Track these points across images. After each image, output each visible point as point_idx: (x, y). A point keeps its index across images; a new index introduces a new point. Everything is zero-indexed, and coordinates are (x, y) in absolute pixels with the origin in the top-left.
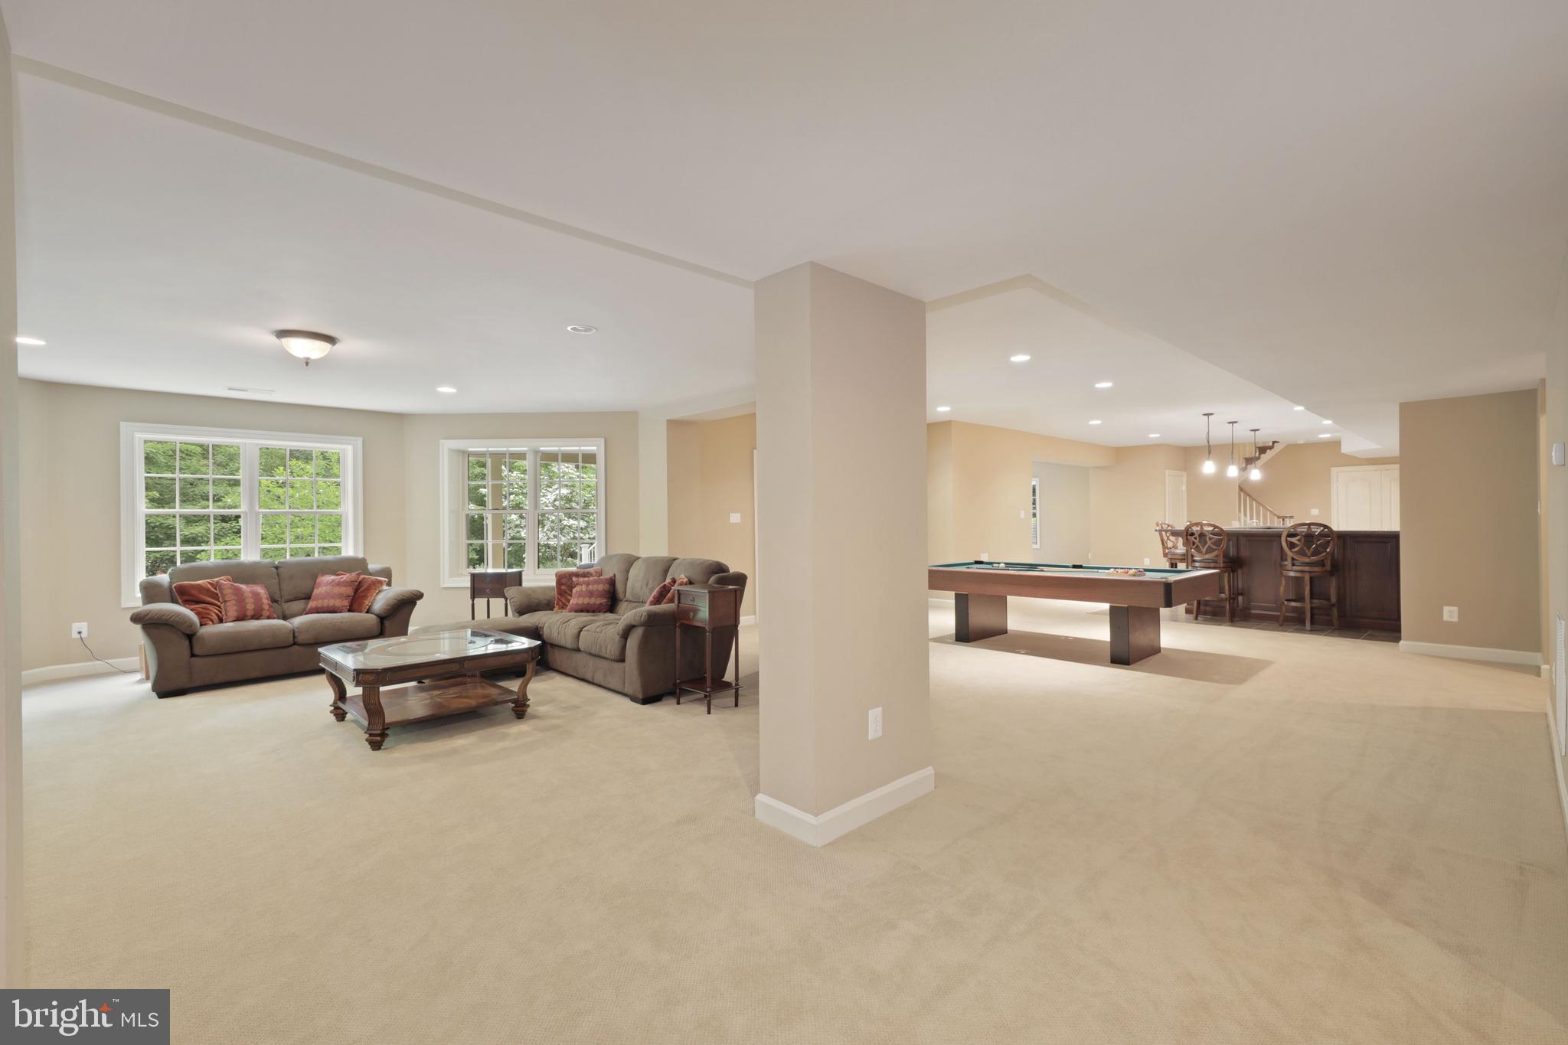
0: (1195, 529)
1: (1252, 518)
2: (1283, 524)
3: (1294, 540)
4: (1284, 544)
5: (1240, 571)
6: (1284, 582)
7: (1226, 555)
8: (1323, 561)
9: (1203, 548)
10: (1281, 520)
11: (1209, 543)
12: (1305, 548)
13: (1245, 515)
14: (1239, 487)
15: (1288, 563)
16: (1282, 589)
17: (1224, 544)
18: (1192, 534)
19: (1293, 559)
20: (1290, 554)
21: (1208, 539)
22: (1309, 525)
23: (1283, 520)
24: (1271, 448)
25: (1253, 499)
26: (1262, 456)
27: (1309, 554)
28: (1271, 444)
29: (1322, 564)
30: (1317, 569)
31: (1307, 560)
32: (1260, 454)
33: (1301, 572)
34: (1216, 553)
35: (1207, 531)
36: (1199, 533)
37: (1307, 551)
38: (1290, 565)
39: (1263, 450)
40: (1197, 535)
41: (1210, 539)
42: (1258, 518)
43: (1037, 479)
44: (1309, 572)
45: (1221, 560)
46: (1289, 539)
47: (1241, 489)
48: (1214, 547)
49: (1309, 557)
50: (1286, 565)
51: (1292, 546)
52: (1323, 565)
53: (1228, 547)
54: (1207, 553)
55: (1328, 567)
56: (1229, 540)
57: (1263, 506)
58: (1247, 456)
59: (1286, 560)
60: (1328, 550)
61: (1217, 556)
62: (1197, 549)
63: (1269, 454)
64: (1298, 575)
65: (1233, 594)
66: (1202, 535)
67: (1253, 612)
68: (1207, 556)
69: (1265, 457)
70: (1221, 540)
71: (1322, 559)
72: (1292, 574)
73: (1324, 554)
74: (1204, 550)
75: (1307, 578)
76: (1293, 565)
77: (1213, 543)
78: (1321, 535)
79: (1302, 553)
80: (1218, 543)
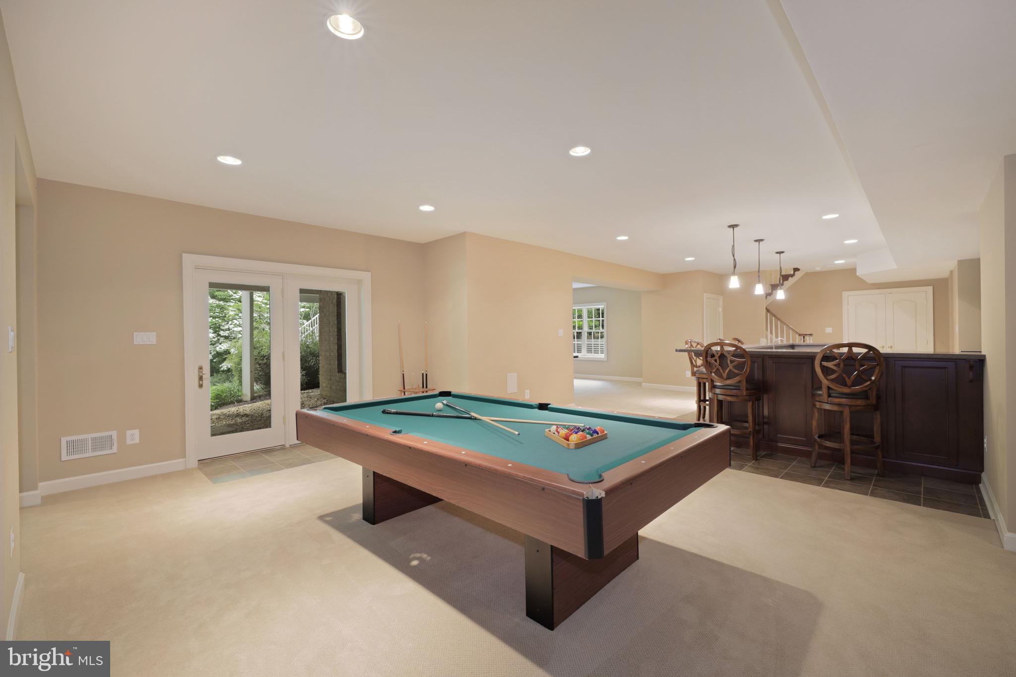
0: (714, 348)
1: (777, 337)
2: (804, 341)
3: (830, 365)
4: (818, 370)
5: (765, 397)
6: (816, 414)
7: (749, 380)
8: (866, 391)
9: (724, 372)
10: (802, 337)
11: (731, 367)
12: (844, 375)
13: (771, 333)
14: (766, 308)
15: (823, 392)
16: (814, 423)
17: (747, 369)
18: (713, 356)
19: (829, 388)
20: (825, 382)
21: (729, 362)
22: (850, 345)
23: (804, 337)
24: (792, 276)
25: (779, 319)
26: (785, 282)
27: (849, 382)
28: (792, 273)
29: (865, 395)
30: (859, 402)
31: (846, 390)
32: (783, 281)
33: (839, 405)
34: (737, 379)
35: (729, 352)
36: (719, 354)
37: (847, 379)
38: (825, 396)
39: (785, 278)
40: (717, 357)
41: (732, 362)
42: (782, 336)
43: (605, 303)
44: (850, 406)
45: (744, 385)
46: (824, 363)
47: (768, 310)
48: (736, 371)
49: (850, 387)
50: (820, 395)
51: (826, 371)
52: (867, 398)
53: (752, 370)
54: (728, 378)
55: (873, 401)
56: (753, 362)
57: (786, 324)
58: (773, 283)
59: (820, 388)
60: (873, 378)
61: (740, 382)
62: (718, 373)
63: (791, 281)
64: (835, 408)
65: (759, 425)
66: (722, 356)
67: (780, 445)
68: (729, 382)
69: (788, 284)
70: (744, 362)
71: (866, 389)
72: (827, 407)
73: (868, 383)
74: (725, 375)
75: (847, 412)
76: (829, 396)
77: (735, 367)
78: (865, 357)
79: (841, 381)
80: (740, 366)
